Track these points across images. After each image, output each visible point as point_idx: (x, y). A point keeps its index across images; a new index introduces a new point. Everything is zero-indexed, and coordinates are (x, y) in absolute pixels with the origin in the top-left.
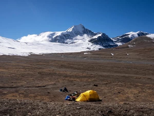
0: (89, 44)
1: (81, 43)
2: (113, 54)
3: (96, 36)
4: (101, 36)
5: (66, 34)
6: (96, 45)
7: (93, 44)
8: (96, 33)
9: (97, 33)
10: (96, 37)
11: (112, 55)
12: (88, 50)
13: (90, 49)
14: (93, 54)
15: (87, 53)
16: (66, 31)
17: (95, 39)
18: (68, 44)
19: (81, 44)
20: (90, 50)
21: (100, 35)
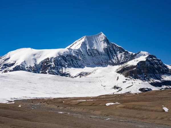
0: (118, 78)
1: (101, 75)
2: (166, 109)
3: (133, 61)
4: (145, 60)
5: (68, 56)
6: (133, 82)
7: (127, 78)
8: (134, 54)
9: (136, 54)
10: (133, 63)
11: (164, 111)
12: (115, 91)
13: (120, 90)
14: (124, 107)
15: (112, 104)
16: (68, 47)
17: (133, 67)
18: (72, 77)
19: (100, 77)
20: (120, 93)
21: (143, 58)
